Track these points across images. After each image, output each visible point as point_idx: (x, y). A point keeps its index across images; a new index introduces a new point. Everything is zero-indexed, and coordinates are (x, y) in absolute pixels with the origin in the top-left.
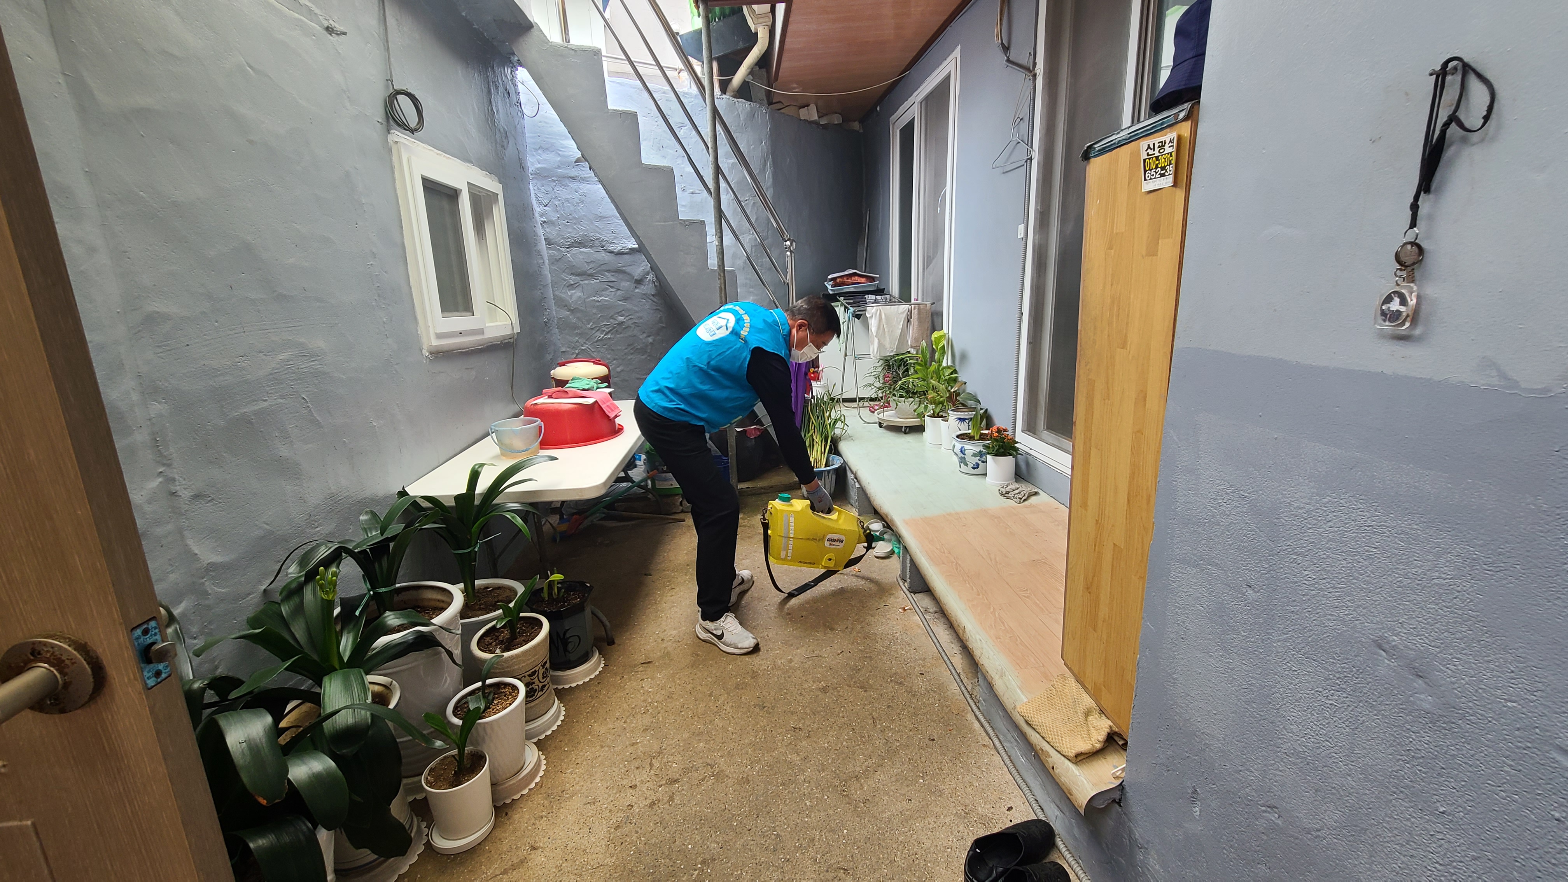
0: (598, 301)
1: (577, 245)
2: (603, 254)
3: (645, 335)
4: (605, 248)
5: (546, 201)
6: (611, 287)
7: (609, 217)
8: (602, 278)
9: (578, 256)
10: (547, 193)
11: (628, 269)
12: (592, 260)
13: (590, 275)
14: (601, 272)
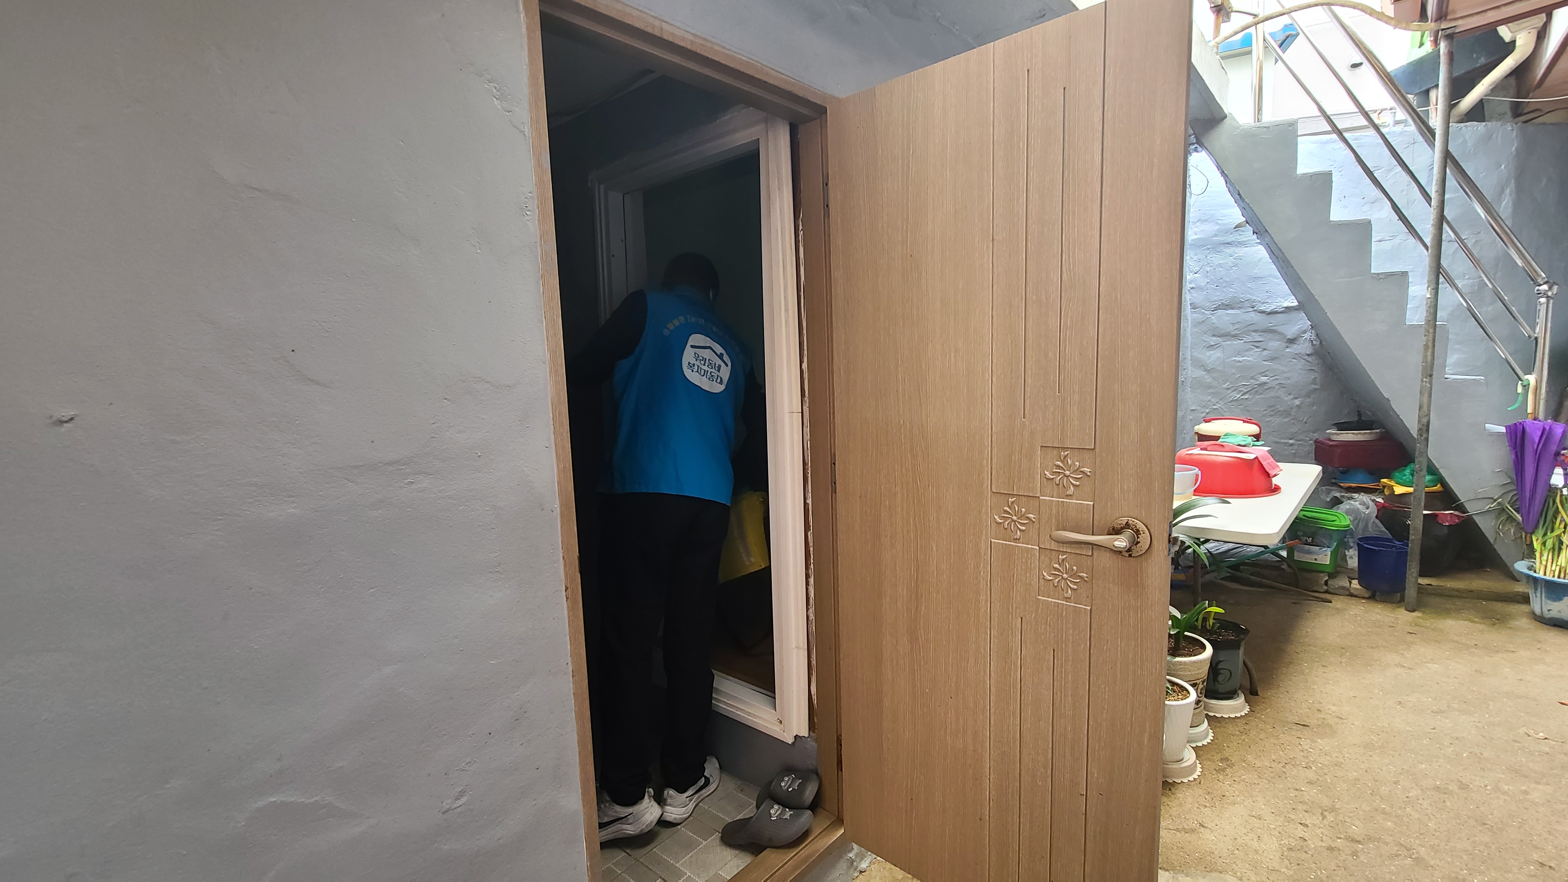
0: (1240, 362)
1: (1224, 308)
2: (1252, 314)
3: (1291, 397)
4: (1255, 309)
5: (1197, 269)
6: (1257, 347)
7: (1265, 277)
8: (1248, 338)
9: (1224, 319)
10: (1199, 260)
11: (1280, 329)
12: (1239, 321)
13: (1234, 336)
14: (1247, 333)
